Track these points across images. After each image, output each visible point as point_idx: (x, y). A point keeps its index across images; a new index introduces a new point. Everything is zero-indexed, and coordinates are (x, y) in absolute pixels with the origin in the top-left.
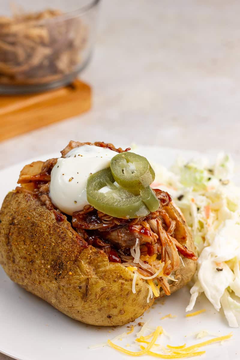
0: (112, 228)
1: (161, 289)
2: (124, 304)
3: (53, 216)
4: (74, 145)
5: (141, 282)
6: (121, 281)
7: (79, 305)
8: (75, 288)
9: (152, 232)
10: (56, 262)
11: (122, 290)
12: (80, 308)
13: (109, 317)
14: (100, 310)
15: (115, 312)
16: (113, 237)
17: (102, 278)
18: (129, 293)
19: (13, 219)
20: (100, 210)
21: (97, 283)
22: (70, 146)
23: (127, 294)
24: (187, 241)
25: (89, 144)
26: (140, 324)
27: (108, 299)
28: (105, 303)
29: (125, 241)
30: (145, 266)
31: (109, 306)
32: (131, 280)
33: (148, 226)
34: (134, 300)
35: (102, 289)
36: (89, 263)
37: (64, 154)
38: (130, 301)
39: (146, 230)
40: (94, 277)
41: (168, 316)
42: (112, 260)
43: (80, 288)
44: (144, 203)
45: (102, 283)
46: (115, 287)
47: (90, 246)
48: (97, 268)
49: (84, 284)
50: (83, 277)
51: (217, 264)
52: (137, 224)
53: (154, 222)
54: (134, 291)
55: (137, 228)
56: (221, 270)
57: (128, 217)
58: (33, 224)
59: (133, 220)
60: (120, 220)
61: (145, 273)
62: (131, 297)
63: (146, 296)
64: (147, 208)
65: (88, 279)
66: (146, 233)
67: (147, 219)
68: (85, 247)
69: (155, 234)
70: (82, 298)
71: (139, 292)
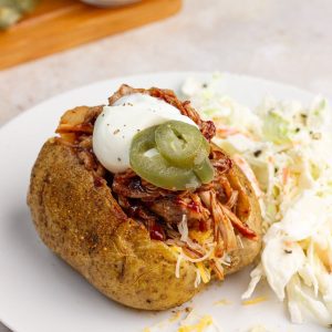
0: (157, 199)
1: (213, 273)
2: (166, 288)
3: (91, 179)
4: (125, 90)
5: (186, 266)
6: (163, 262)
7: (114, 285)
8: (110, 265)
9: (202, 208)
10: (90, 233)
11: (163, 273)
12: (115, 289)
13: (149, 301)
14: (138, 293)
15: (155, 296)
16: (158, 210)
17: (140, 257)
18: (172, 277)
19: (48, 175)
20: (143, 178)
21: (134, 263)
22: (120, 93)
23: (170, 278)
24: (250, 217)
25: (142, 91)
26: (187, 310)
27: (147, 281)
28: (144, 285)
29: (171, 216)
30: (194, 246)
31: (148, 289)
32: (175, 262)
33: (198, 200)
34: (178, 284)
35: (141, 270)
36: (128, 239)
37: (111, 101)
38: (173, 286)
39: (195, 204)
40: (132, 255)
41: (223, 301)
42: (154, 237)
43: (116, 266)
44: (195, 173)
45: (141, 264)
46: (156, 269)
47: (130, 219)
48: (136, 245)
49: (120, 262)
50: (119, 255)
51: (287, 244)
52: (185, 197)
53: (206, 195)
54: (178, 275)
55: (185, 202)
56: (290, 252)
57: (174, 189)
58: (69, 185)
59: (180, 192)
60: (166, 191)
61: (193, 255)
62: (174, 282)
63: (194, 281)
64: (199, 179)
65: (125, 257)
66: (195, 209)
67: (198, 191)
68: (124, 221)
69: (206, 210)
70: (118, 278)
71: (184, 276)
